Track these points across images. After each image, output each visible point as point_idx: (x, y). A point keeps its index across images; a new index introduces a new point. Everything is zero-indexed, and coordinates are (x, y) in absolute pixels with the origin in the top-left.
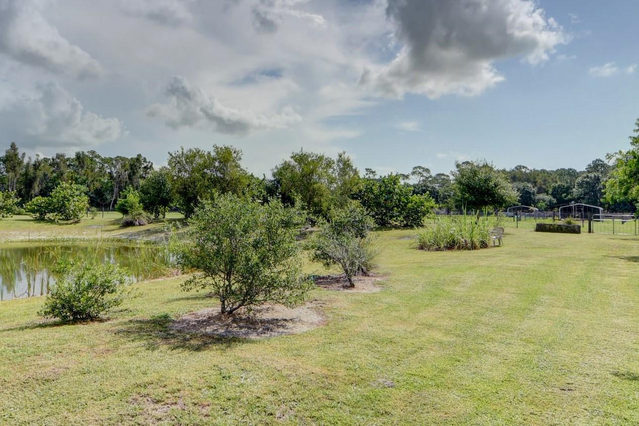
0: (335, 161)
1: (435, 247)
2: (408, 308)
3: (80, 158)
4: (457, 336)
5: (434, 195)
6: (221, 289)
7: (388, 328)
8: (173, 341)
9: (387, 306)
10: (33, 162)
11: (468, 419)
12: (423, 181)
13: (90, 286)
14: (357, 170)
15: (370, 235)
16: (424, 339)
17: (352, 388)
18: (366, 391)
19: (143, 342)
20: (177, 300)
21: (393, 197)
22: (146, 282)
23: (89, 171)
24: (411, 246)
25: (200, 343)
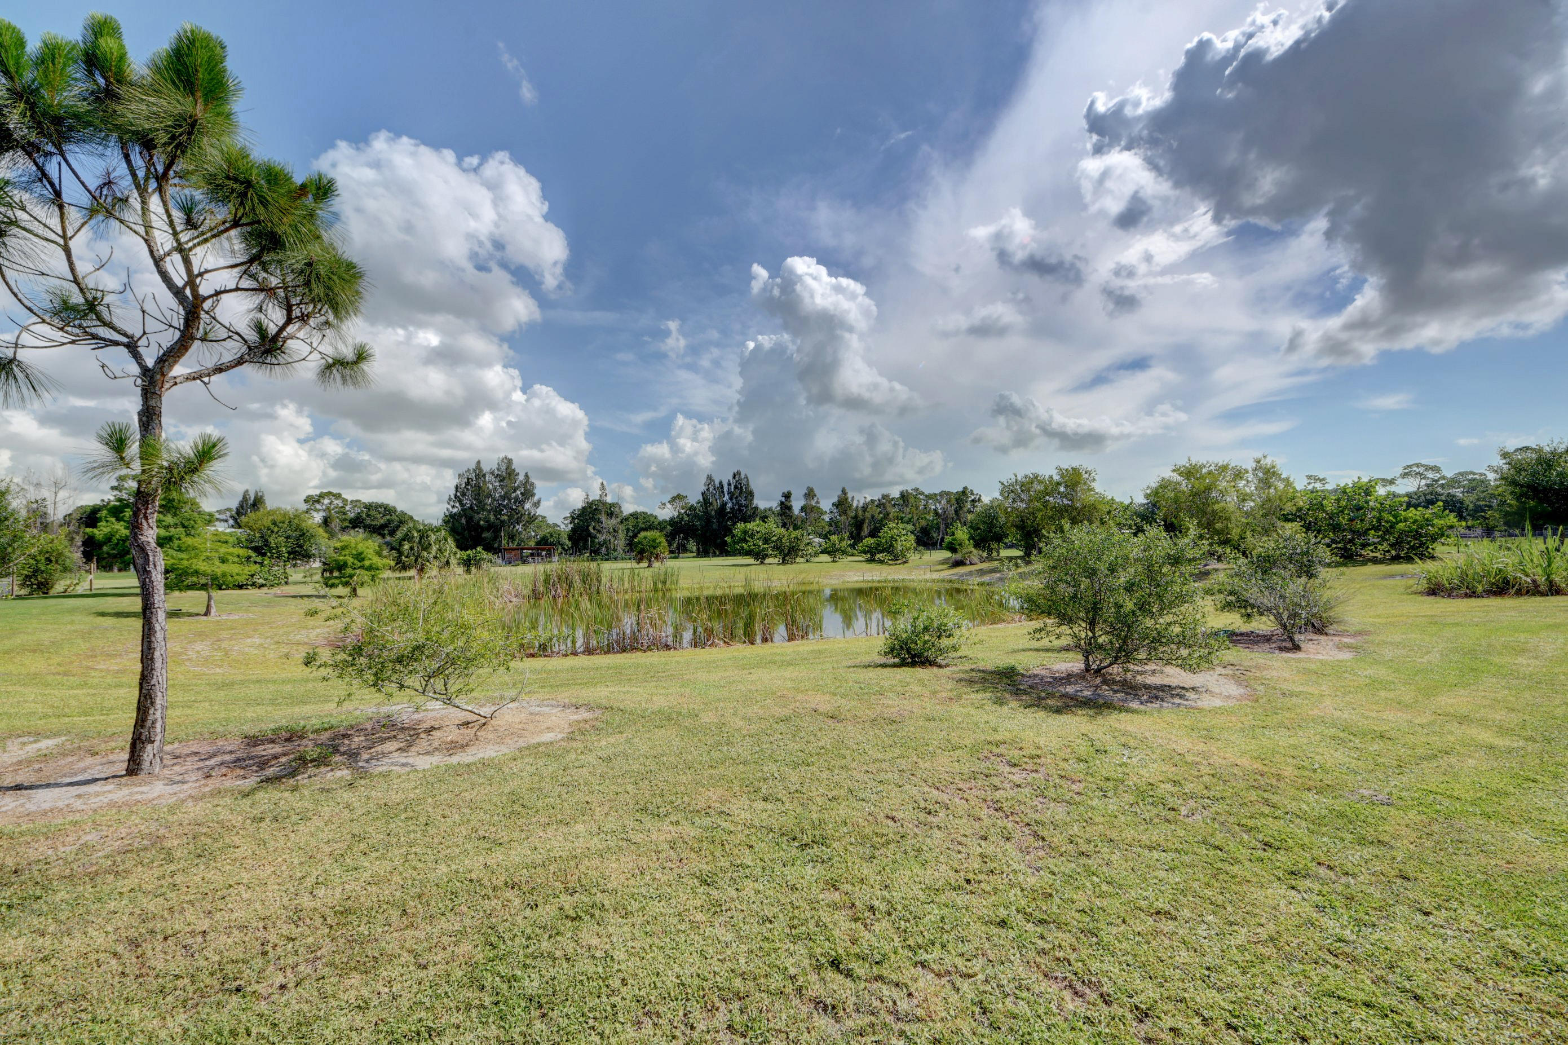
0: (1250, 469)
1: (1464, 591)
2: (1412, 687)
3: (904, 496)
4: (1527, 740)
5: (1454, 506)
6: (1082, 642)
7: (1374, 714)
8: (1024, 697)
9: (1368, 681)
10: (861, 505)
11: (1560, 879)
12: (1427, 485)
13: (926, 629)
14: (1291, 479)
15: (1324, 573)
16: (1452, 738)
17: (1311, 797)
18: (1338, 805)
19: (988, 695)
20: (1024, 650)
21: (1364, 514)
22: (984, 628)
23: (914, 509)
24: (1409, 591)
25: (1059, 704)
